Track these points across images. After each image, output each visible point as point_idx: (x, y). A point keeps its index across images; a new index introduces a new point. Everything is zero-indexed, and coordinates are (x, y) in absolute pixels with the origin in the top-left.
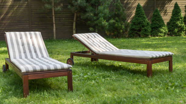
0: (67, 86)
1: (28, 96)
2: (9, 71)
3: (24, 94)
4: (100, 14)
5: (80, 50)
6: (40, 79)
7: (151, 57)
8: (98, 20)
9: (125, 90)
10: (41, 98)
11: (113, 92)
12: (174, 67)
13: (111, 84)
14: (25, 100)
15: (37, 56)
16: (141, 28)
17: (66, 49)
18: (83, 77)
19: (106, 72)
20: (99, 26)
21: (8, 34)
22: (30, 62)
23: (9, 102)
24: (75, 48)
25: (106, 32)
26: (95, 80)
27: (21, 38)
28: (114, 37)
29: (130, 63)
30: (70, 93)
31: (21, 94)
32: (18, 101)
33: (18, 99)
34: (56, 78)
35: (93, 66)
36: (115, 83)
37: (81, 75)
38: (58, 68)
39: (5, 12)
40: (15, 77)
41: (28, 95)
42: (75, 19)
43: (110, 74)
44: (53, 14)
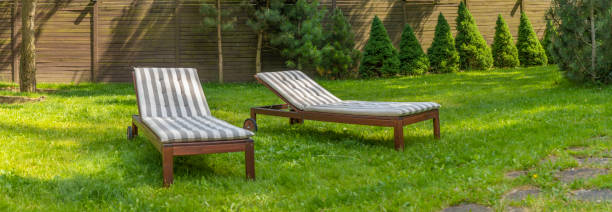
0: (244, 170)
1: (171, 185)
2: (139, 138)
3: (165, 180)
4: (306, 36)
7: (401, 113)
8: (302, 47)
9: (355, 176)
10: (195, 189)
11: (332, 181)
12: (443, 129)
13: (328, 167)
14: (166, 192)
15: (189, 114)
16: (381, 60)
17: (243, 101)
18: (275, 153)
19: (318, 144)
20: (305, 58)
21: (138, 71)
22: (176, 124)
23: (138, 193)
24: (259, 99)
25: (318, 69)
26: (297, 158)
27: (160, 80)
28: (333, 78)
29: (363, 126)
30: (250, 182)
31: (159, 181)
32: (154, 193)
33: (154, 189)
34: (222, 155)
35: (292, 132)
36: (336, 164)
37: (271, 149)
38: (228, 137)
39: (133, 32)
40: (149, 150)
41: (172, 183)
42: (259, 44)
43: (326, 148)
44: (219, 36)
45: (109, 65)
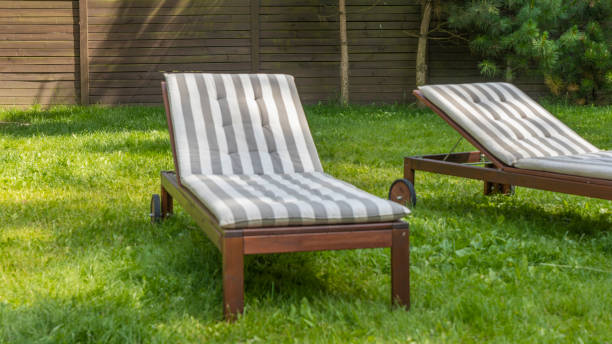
0: (388, 287)
1: (239, 316)
2: (175, 220)
3: (228, 306)
4: (526, 9)
5: (442, 149)
6: (284, 253)
8: (516, 33)
10: (289, 325)
11: (571, 321)
13: (563, 290)
14: (230, 332)
15: (278, 168)
17: (388, 144)
18: (452, 254)
19: (543, 239)
20: (522, 57)
21: (172, 80)
22: (251, 189)
23: (172, 335)
24: (421, 140)
25: (548, 81)
26: (498, 267)
27: (219, 98)
28: (582, 102)
30: (400, 313)
31: (216, 308)
32: (205, 332)
33: (205, 325)
34: (344, 254)
35: (492, 213)
36: (581, 285)
37: (445, 245)
38: (356, 216)
40: (195, 244)
41: (242, 312)
42: (424, 27)
43: (560, 249)
44: (342, 8)
45: (111, 68)
